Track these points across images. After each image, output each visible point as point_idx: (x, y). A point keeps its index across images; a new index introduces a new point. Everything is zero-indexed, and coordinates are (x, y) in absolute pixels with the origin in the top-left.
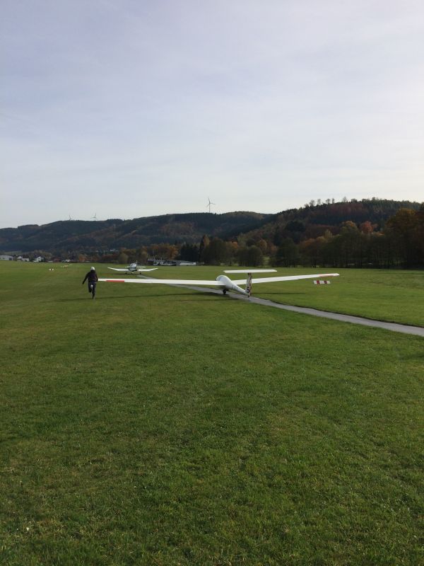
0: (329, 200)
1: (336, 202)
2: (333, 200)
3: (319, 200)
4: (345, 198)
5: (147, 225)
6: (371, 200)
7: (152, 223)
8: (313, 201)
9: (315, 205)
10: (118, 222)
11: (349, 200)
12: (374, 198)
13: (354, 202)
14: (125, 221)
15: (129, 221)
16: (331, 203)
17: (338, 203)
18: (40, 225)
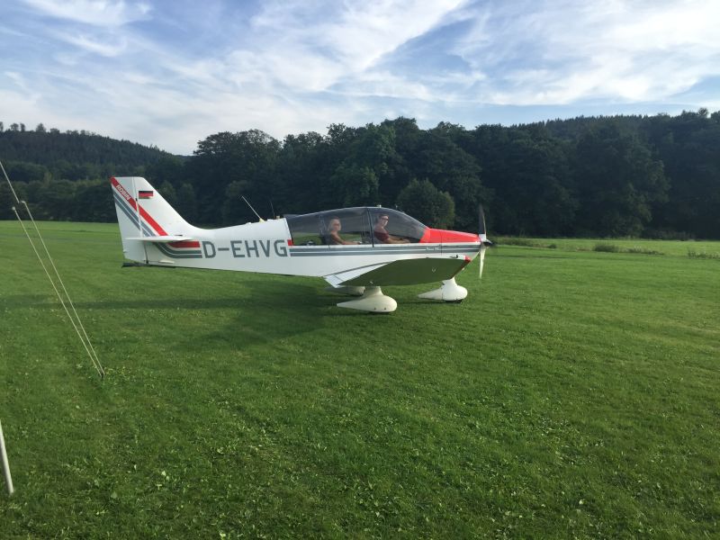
0: (15, 126)
1: (28, 129)
2: (23, 126)
4: (41, 127)
6: (80, 133)
11: (48, 130)
12: (83, 132)
13: (55, 132)
16: (20, 130)
17: (31, 132)
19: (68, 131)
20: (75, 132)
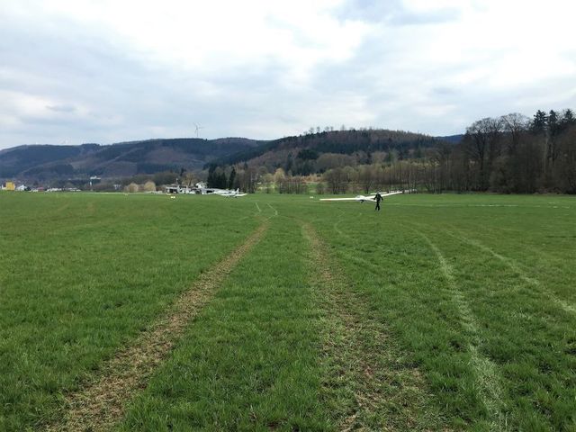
0: (328, 128)
1: (335, 130)
2: (332, 128)
3: (318, 128)
5: (132, 151)
7: (136, 149)
8: (312, 129)
9: (315, 133)
10: (95, 147)
13: (353, 131)
15: (108, 146)
16: (330, 130)
17: (337, 132)
19: (361, 129)
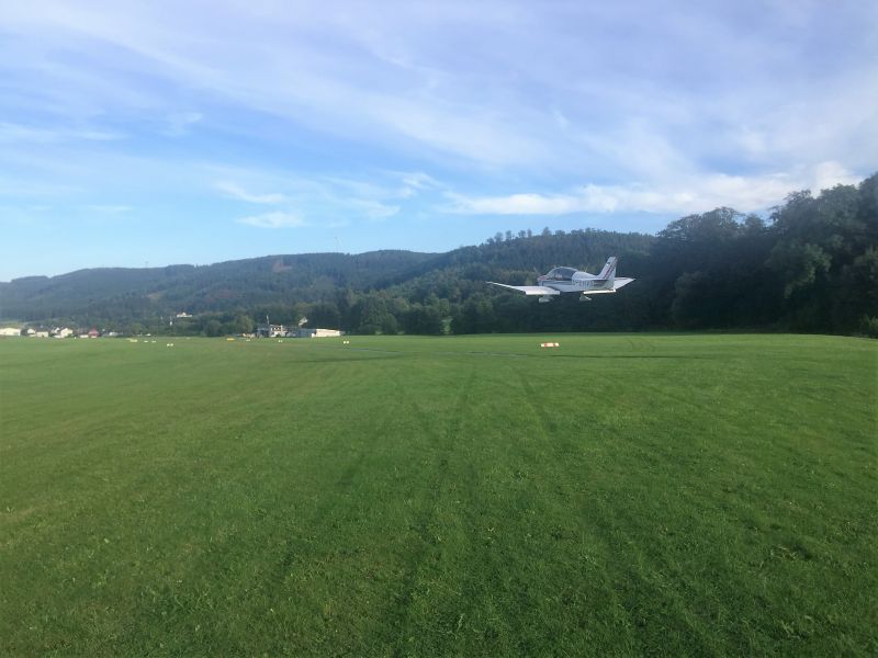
0: (523, 233)
1: (534, 234)
2: (530, 232)
3: (509, 233)
4: (546, 231)
6: (586, 231)
8: (500, 234)
9: (504, 239)
10: (187, 268)
11: (553, 233)
13: (560, 233)
14: (198, 268)
15: (205, 267)
16: (526, 236)
17: (537, 237)
18: (50, 276)
19: (573, 231)
20: (581, 231)
